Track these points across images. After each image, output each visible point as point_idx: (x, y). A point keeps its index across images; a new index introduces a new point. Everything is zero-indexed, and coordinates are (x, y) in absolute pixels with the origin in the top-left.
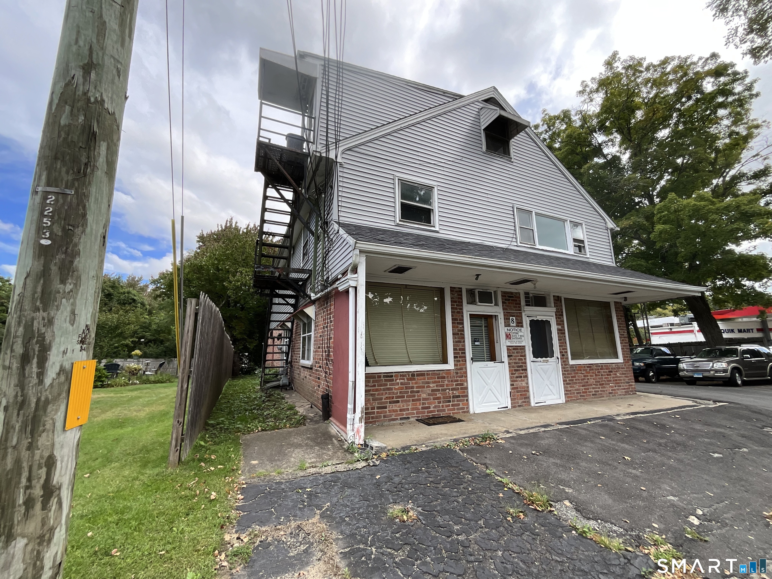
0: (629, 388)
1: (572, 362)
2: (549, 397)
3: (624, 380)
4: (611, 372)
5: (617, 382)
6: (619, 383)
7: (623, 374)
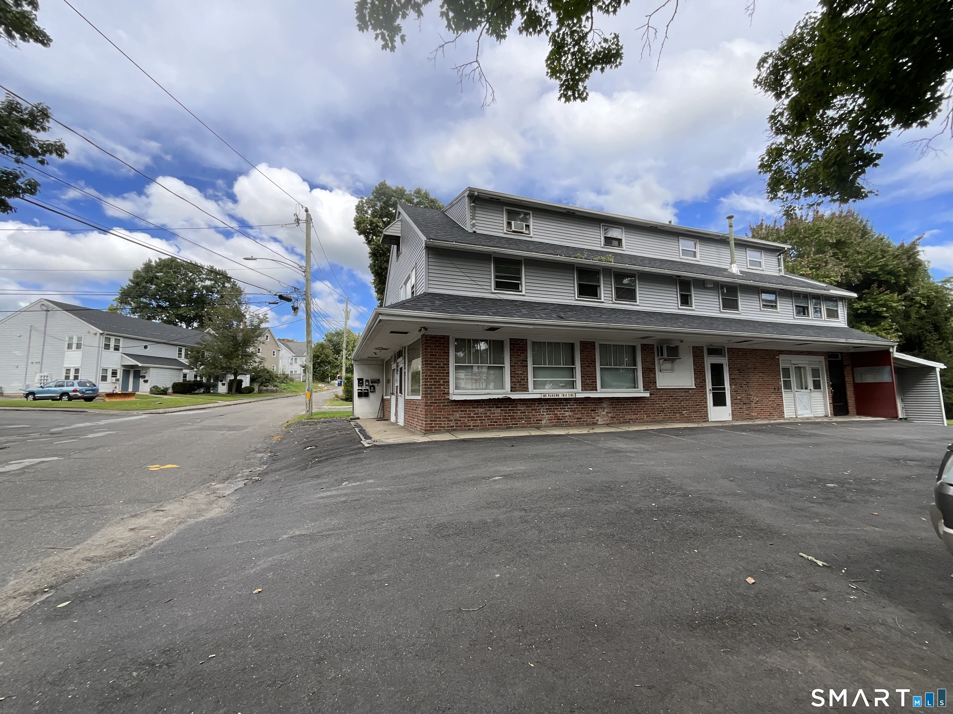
1: (406, 397)
2: (401, 420)
3: (421, 417)
4: (417, 408)
7: (421, 411)
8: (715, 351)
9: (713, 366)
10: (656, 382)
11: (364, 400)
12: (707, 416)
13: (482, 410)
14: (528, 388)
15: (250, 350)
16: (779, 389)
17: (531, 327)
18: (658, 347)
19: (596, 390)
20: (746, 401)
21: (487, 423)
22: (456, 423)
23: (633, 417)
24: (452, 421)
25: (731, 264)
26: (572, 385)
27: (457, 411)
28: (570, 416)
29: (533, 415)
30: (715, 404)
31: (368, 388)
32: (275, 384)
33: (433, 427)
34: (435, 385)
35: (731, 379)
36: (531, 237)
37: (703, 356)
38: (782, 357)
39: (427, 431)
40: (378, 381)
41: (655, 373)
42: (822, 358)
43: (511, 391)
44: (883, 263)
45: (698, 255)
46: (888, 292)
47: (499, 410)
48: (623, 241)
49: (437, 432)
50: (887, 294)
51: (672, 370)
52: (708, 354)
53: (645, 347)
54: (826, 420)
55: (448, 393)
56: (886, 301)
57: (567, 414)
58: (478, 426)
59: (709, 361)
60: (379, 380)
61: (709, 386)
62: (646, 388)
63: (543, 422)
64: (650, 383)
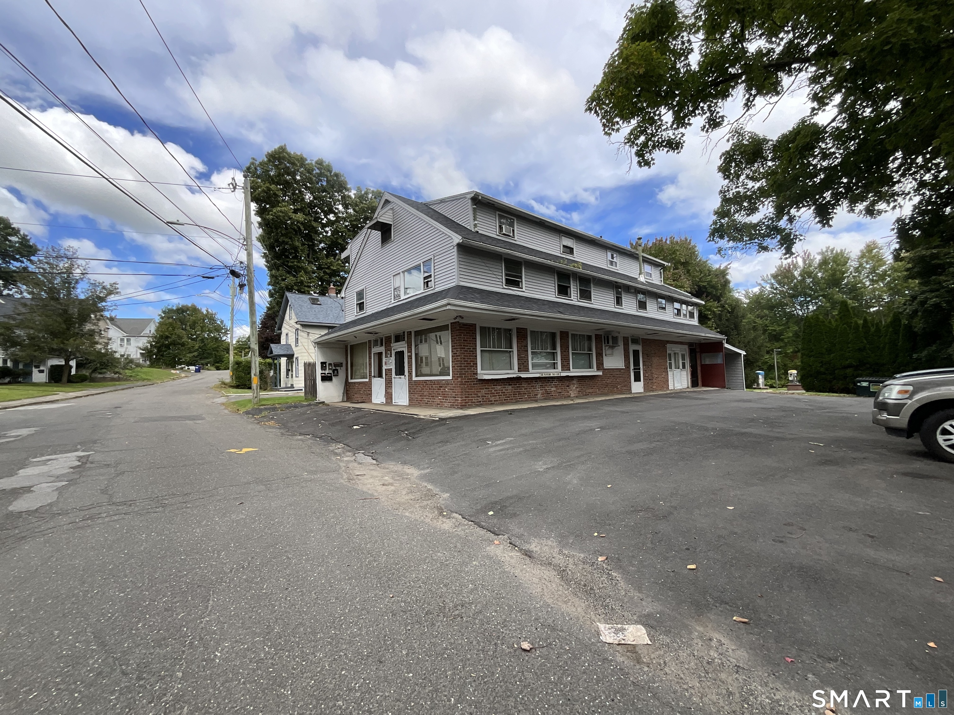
0: (455, 403)
1: (414, 378)
2: (401, 400)
3: (451, 395)
4: (442, 387)
5: (445, 396)
6: (446, 397)
7: (451, 389)
8: (635, 341)
9: (634, 351)
10: (603, 364)
11: (327, 384)
12: (631, 389)
13: (500, 387)
14: (528, 369)
15: (88, 327)
16: (667, 368)
17: (545, 319)
18: (604, 337)
19: (570, 370)
20: (650, 378)
21: (503, 398)
22: (483, 399)
23: (591, 391)
24: (479, 397)
25: (640, 274)
26: (554, 366)
27: (483, 389)
28: (554, 391)
29: (532, 391)
30: (635, 381)
31: (331, 372)
32: (117, 370)
33: (467, 403)
34: (467, 366)
35: (643, 361)
36: (515, 241)
37: (628, 344)
38: (668, 346)
39: (463, 406)
40: (340, 365)
41: (603, 357)
42: (686, 347)
43: (518, 371)
44: (709, 279)
45: (618, 265)
46: (712, 300)
47: (510, 387)
48: (575, 250)
49: (470, 407)
50: (711, 302)
51: (612, 354)
52: (632, 343)
53: (598, 337)
54: (688, 390)
55: (476, 374)
56: (711, 306)
57: (553, 389)
58: (497, 401)
59: (632, 347)
60: (342, 363)
61: (632, 367)
62: (598, 369)
63: (539, 396)
64: (600, 366)
